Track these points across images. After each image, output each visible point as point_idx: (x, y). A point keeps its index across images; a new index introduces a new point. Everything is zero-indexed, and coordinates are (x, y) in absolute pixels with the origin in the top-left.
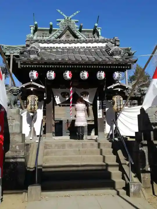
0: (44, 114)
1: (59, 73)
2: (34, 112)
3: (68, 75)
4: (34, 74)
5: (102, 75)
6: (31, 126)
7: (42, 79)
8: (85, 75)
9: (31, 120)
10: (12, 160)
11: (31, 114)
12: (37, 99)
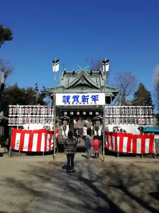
0: (69, 127)
1: (75, 113)
2: (66, 127)
3: (78, 113)
4: (66, 113)
5: (91, 113)
6: (65, 132)
7: (68, 115)
8: (85, 113)
9: (65, 130)
10: (60, 143)
11: (65, 128)
12: (66, 122)
